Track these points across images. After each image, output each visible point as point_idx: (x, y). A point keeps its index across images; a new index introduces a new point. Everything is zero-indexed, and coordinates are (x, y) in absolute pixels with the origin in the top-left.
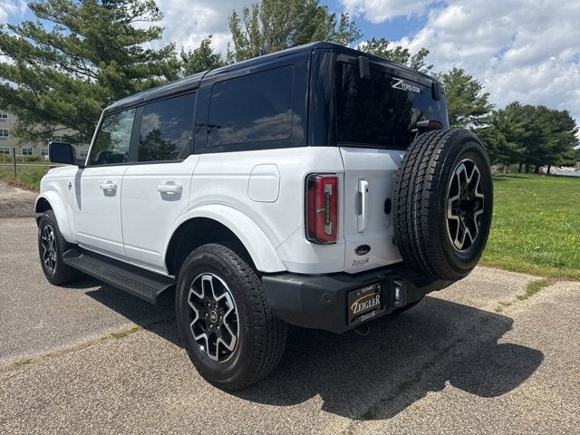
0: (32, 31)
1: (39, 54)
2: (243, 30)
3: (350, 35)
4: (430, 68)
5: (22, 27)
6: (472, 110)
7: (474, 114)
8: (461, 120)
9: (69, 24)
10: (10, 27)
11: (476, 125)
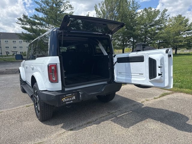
0: (36, 17)
1: (39, 24)
2: (99, 10)
3: (136, 7)
4: (168, 16)
5: (33, 17)
6: (186, 29)
7: (187, 31)
8: (182, 33)
9: (46, 14)
10: (30, 17)
11: (189, 35)
